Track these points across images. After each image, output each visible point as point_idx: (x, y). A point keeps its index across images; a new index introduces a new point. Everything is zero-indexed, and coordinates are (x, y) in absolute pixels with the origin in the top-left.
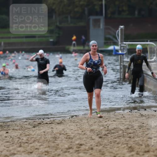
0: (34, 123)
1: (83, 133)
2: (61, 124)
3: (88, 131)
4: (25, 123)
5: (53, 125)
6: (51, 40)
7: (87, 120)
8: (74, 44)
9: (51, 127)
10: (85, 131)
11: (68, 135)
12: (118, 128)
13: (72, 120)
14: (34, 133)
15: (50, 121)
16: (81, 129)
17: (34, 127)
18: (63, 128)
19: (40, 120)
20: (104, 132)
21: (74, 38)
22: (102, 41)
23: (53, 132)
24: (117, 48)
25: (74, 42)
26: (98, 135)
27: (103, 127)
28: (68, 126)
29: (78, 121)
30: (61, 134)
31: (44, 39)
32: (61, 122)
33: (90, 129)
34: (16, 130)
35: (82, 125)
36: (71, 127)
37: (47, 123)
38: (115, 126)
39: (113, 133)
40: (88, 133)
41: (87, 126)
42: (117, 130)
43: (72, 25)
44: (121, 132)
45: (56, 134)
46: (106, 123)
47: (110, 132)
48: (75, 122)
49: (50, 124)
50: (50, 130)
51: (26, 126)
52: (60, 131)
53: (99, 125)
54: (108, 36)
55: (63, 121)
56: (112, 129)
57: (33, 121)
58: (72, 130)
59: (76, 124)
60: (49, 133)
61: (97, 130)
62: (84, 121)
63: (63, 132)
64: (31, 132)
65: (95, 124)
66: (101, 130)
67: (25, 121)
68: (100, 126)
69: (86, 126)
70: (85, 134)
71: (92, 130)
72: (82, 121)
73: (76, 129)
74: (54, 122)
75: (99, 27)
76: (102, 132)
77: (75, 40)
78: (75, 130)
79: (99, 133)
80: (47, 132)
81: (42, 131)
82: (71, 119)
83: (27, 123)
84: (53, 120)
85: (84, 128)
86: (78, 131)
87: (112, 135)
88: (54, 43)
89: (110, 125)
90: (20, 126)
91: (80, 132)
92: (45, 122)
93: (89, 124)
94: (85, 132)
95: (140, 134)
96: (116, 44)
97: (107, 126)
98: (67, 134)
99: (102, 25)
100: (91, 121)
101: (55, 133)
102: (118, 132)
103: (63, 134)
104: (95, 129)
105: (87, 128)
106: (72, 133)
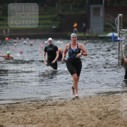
0: (38, 104)
1: (84, 114)
2: (63, 106)
3: (88, 112)
4: (30, 105)
5: (55, 106)
6: (54, 27)
7: (88, 102)
8: (76, 31)
9: (54, 108)
10: (85, 112)
11: (70, 116)
12: (116, 110)
13: (74, 102)
14: (38, 114)
15: (52, 103)
16: (82, 111)
17: (38, 109)
18: (65, 109)
19: (43, 102)
20: (103, 114)
21: (75, 25)
22: (102, 28)
23: (55, 113)
24: (116, 34)
25: (75, 29)
26: (97, 116)
27: (103, 109)
28: (69, 107)
29: (79, 103)
30: (62, 116)
31: (47, 26)
32: (63, 104)
33: (90, 111)
34: (21, 111)
35: (83, 106)
36: (72, 108)
37: (50, 105)
38: (114, 108)
39: (112, 115)
40: (88, 114)
41: (88, 108)
42: (116, 112)
43: (73, 13)
45: (59, 115)
46: (105, 105)
47: (109, 113)
48: (77, 104)
49: (53, 105)
50: (53, 111)
51: (30, 108)
52: (62, 113)
53: (98, 107)
54: (107, 24)
55: (65, 103)
56: (111, 111)
57: (37, 102)
58: (73, 111)
59: (77, 106)
60: (52, 114)
61: (96, 112)
62: (84, 103)
63: (65, 114)
64: (35, 113)
65: (95, 106)
66: (101, 112)
67: (30, 103)
68: (100, 108)
69: (86, 108)
70: (85, 115)
71: (92, 112)
72: (83, 103)
73: (77, 110)
74: (56, 104)
75: (99, 15)
76: (102, 114)
77: (76, 27)
78: (76, 112)
79: (98, 114)
80: (50, 113)
81: (45, 112)
82: (72, 101)
83: (31, 105)
84: (56, 102)
85: (85, 110)
86: (79, 112)
87: (111, 116)
88: (57, 30)
89: (109, 107)
90: (25, 107)
91: (81, 113)
92: (48, 104)
93: (89, 106)
94: (85, 114)
96: (115, 31)
97: (107, 108)
98: (68, 115)
99: (102, 13)
100: (91, 103)
101: (57, 114)
102: (116, 114)
103: (65, 115)
104: (95, 111)
105: (87, 109)
106: (74, 114)
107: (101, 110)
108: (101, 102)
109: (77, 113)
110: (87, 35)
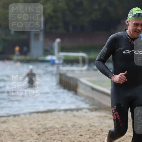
2: (5, 123)
3: (28, 129)
11: (11, 132)
12: (54, 127)
16: (22, 127)
18: (7, 126)
20: (42, 130)
27: (42, 126)
28: (11, 124)
30: (4, 132)
32: (5, 121)
33: (30, 128)
36: (14, 125)
38: (51, 125)
39: (50, 131)
40: (28, 131)
44: (56, 130)
46: (44, 122)
47: (47, 130)
52: (4, 129)
56: (49, 127)
59: (18, 123)
61: (36, 128)
62: (25, 120)
66: (40, 128)
68: (38, 125)
70: (25, 132)
71: (32, 129)
78: (17, 128)
79: (38, 131)
86: (19, 128)
89: (47, 124)
91: (21, 130)
95: (73, 132)
102: (54, 130)
103: (7, 131)
106: (15, 131)
107: (40, 126)
108: (40, 119)
109: (18, 130)
110: (28, 57)
